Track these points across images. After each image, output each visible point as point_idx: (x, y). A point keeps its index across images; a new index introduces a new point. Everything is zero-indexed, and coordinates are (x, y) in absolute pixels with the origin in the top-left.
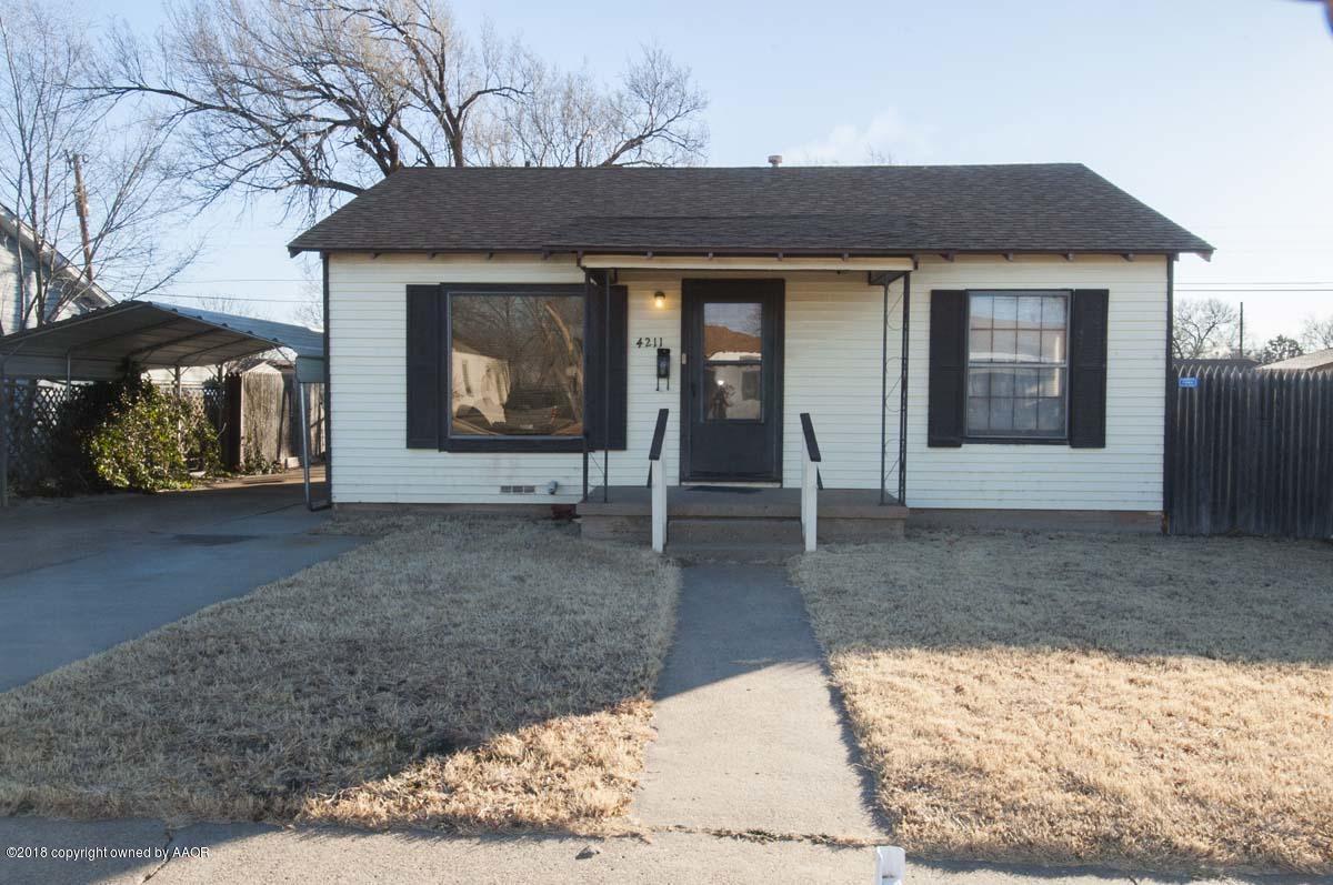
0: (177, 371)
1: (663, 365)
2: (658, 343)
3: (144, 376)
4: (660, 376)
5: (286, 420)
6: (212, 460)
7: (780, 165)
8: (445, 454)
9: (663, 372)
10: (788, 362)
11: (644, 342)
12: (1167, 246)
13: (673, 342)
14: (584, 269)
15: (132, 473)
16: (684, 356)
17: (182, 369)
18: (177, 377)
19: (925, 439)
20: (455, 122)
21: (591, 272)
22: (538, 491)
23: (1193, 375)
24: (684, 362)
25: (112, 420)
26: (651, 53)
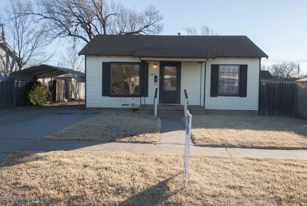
0: (44, 79)
1: (156, 79)
2: (155, 75)
3: (38, 80)
4: (155, 81)
5: (65, 90)
6: (50, 100)
7: (180, 35)
8: (110, 97)
9: (156, 81)
10: (182, 79)
11: (152, 74)
12: (259, 56)
13: (158, 74)
14: (141, 60)
15: (36, 102)
16: (160, 77)
17: (45, 79)
18: (44, 80)
19: (210, 95)
20: (104, 21)
21: (143, 61)
22: (130, 105)
23: (265, 82)
24: (160, 79)
25: (33, 90)
26: (150, 6)
